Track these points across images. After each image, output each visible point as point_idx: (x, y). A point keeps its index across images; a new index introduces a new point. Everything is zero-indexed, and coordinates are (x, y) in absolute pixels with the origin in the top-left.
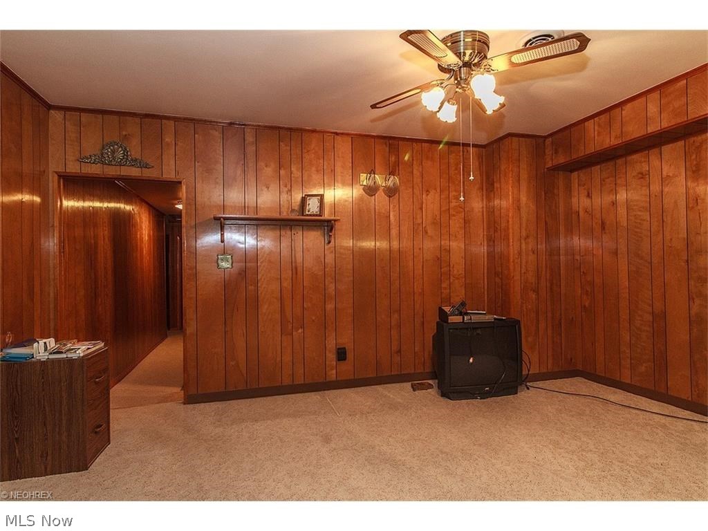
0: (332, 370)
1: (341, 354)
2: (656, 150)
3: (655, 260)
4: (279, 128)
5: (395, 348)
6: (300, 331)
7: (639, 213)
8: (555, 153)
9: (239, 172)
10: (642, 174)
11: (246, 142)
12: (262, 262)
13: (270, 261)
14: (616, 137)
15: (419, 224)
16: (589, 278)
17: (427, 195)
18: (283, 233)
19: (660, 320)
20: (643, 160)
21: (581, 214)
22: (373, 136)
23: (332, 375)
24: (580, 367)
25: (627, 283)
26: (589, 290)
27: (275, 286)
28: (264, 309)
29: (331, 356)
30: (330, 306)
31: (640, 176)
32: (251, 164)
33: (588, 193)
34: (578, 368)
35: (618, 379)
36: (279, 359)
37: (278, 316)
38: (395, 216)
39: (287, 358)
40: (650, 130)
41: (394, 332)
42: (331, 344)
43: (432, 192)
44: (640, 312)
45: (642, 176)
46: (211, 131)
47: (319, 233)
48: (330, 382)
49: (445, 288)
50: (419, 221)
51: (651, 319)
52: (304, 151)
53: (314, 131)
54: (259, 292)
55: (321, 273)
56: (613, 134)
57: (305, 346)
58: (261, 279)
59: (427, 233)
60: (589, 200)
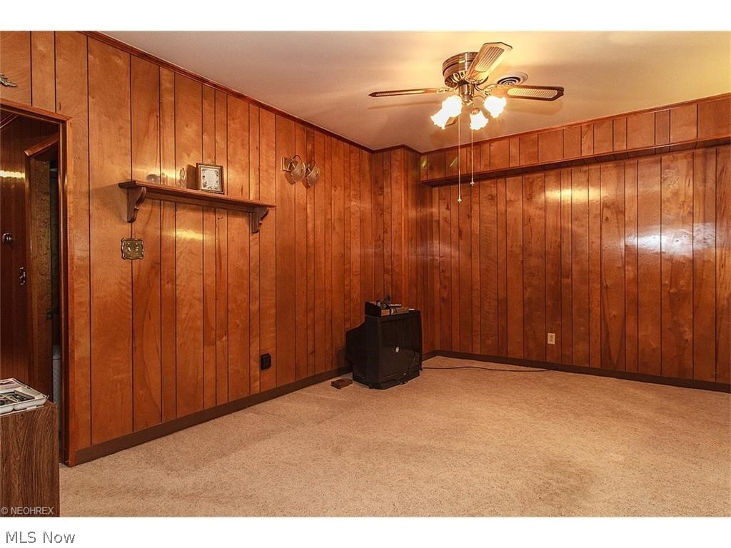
0: (255, 381)
1: (265, 362)
2: (503, 180)
3: (500, 261)
4: (203, 80)
5: (310, 349)
6: (224, 338)
7: (489, 225)
8: (430, 169)
9: (152, 126)
10: (491, 196)
11: (163, 87)
12: (181, 253)
13: (191, 252)
14: (485, 166)
15: (329, 220)
16: (447, 274)
17: (335, 191)
18: (206, 215)
19: (503, 304)
20: (492, 185)
21: (441, 222)
22: (294, 118)
23: (256, 387)
24: (437, 348)
25: (479, 278)
26: (447, 284)
27: (196, 284)
28: (183, 313)
29: (255, 365)
30: (254, 307)
31: (490, 197)
32: (168, 120)
33: (448, 207)
34: (436, 349)
35: (470, 352)
36: (200, 377)
37: (200, 323)
38: (311, 208)
39: (210, 375)
40: (511, 166)
41: (310, 332)
42: (255, 351)
43: (339, 188)
44: (488, 300)
45: (492, 198)
46: (113, 57)
47: (244, 220)
48: (253, 395)
49: (347, 286)
50: (329, 217)
51: (497, 303)
52: (229, 118)
53: (240, 96)
54: (178, 292)
55: (246, 268)
56: (483, 163)
57: (230, 357)
58: (180, 275)
59: (334, 229)
60: (448, 212)
